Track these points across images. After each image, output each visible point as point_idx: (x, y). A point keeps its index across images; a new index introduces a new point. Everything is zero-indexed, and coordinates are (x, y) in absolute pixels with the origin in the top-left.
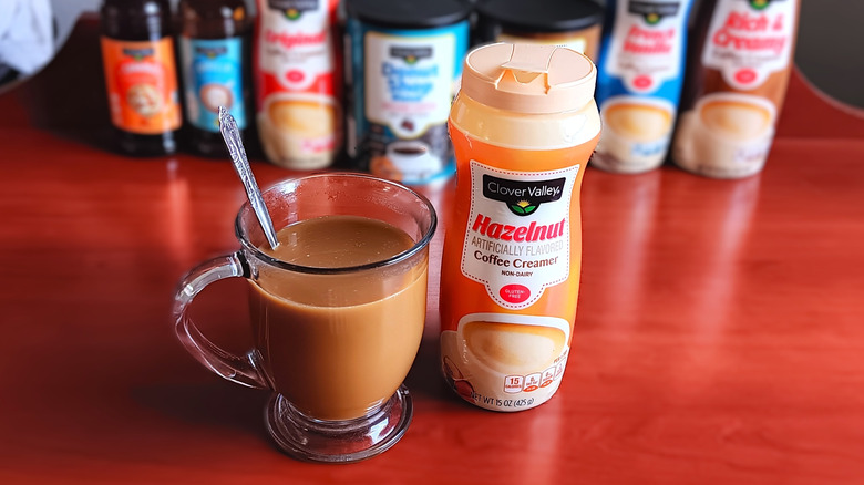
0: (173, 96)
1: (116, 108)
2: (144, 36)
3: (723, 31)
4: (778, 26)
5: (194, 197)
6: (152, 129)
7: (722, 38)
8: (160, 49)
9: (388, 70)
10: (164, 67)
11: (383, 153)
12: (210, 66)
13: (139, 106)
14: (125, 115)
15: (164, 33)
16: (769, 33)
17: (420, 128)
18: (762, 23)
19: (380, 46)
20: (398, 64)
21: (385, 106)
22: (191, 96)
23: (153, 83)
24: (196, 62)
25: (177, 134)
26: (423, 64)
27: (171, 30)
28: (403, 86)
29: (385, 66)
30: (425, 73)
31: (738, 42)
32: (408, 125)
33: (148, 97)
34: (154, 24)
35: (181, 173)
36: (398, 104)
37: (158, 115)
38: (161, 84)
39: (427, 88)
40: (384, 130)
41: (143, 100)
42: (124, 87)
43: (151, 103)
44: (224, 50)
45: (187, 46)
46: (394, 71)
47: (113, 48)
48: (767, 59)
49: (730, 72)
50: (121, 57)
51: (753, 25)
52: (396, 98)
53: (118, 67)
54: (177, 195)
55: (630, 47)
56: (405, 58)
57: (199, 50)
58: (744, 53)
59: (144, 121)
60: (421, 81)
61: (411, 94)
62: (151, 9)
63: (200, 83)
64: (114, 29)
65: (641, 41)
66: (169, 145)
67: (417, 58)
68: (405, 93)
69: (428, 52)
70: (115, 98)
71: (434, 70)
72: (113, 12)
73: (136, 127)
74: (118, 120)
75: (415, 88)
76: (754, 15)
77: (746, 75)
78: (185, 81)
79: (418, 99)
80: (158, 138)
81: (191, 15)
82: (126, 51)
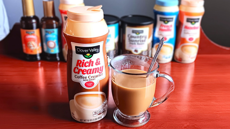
0: (40, 44)
1: (24, 48)
2: (31, 28)
5: (45, 71)
6: (34, 53)
8: (36, 32)
10: (37, 37)
12: (49, 36)
13: (30, 47)
14: (27, 50)
15: (37, 28)
22: (44, 44)
23: (34, 41)
24: (46, 35)
25: (41, 55)
27: (39, 27)
33: (33, 44)
34: (35, 25)
35: (42, 65)
37: (36, 49)
38: (36, 41)
39: (108, 40)
41: (32, 45)
42: (26, 42)
43: (34, 46)
44: (53, 32)
45: (43, 31)
47: (23, 32)
50: (26, 34)
53: (25, 36)
54: (41, 71)
55: (161, 30)
57: (46, 32)
59: (32, 51)
62: (34, 21)
63: (47, 41)
64: (24, 26)
65: (163, 28)
66: (39, 57)
70: (24, 45)
72: (24, 22)
73: (30, 53)
74: (25, 51)
78: (43, 40)
80: (35, 56)
81: (44, 22)
82: (27, 32)
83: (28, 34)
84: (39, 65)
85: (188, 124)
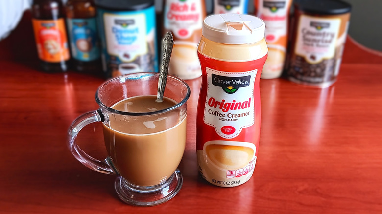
0: (65, 45)
1: (40, 51)
2: (50, 17)
3: (170, 12)
4: (193, 9)
6: (56, 59)
7: (170, 16)
8: (58, 23)
9: (115, 30)
10: (60, 32)
11: (117, 69)
13: (49, 49)
15: (59, 17)
16: (189, 12)
17: (133, 57)
18: (185, 8)
19: (110, 19)
20: (119, 27)
21: (115, 47)
22: (73, 45)
23: (55, 38)
24: (74, 29)
26: (131, 27)
27: (62, 15)
28: (122, 38)
29: (113, 29)
30: (132, 32)
31: (177, 17)
32: (127, 56)
33: (53, 45)
34: (55, 12)
35: (70, 80)
36: (121, 46)
37: (58, 54)
38: (59, 39)
39: (134, 39)
40: (116, 58)
41: (51, 47)
42: (42, 40)
43: (55, 48)
44: (86, 23)
45: (70, 22)
46: (117, 31)
47: (37, 23)
48: (191, 24)
49: (176, 31)
50: (41, 27)
51: (181, 9)
52: (120, 43)
53: (40, 31)
54: (69, 89)
56: (122, 25)
57: (75, 24)
58: (180, 22)
59: (52, 56)
60: (130, 35)
61: (126, 41)
62: (54, 5)
63: (76, 39)
64: (38, 14)
66: (64, 67)
67: (127, 25)
68: (123, 41)
69: (132, 22)
70: (39, 46)
71: (136, 30)
72: (37, 7)
73: (49, 59)
74: (41, 56)
75: (128, 38)
76: (181, 4)
77: (183, 32)
78: (69, 38)
79: (130, 44)
80: (58, 64)
81: (71, 8)
82: (42, 25)
83: (45, 28)
84: (66, 81)
85: (306, 186)
